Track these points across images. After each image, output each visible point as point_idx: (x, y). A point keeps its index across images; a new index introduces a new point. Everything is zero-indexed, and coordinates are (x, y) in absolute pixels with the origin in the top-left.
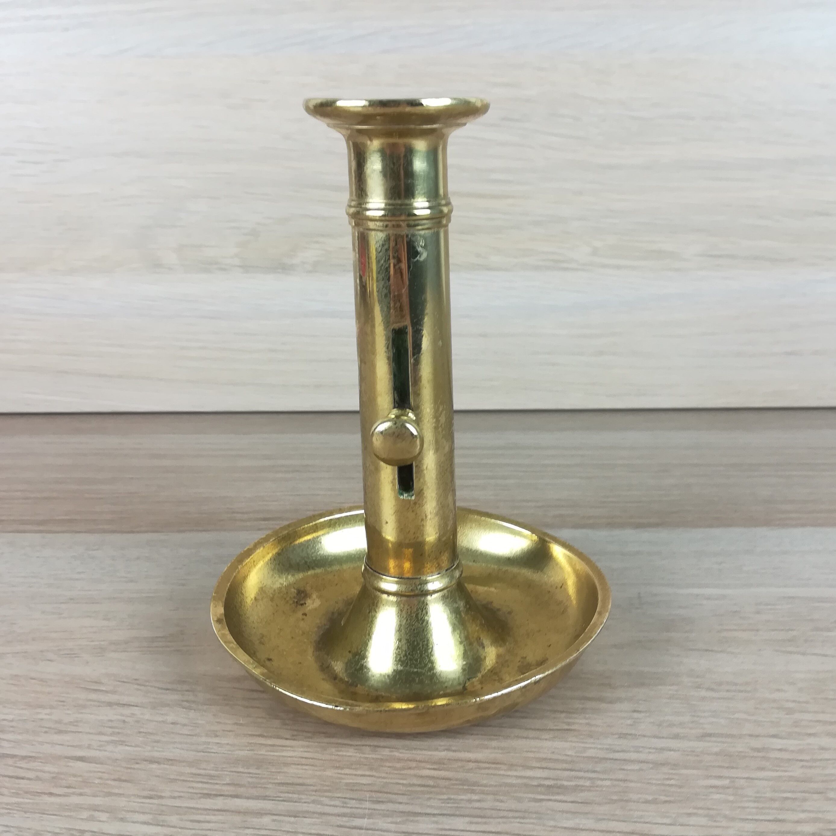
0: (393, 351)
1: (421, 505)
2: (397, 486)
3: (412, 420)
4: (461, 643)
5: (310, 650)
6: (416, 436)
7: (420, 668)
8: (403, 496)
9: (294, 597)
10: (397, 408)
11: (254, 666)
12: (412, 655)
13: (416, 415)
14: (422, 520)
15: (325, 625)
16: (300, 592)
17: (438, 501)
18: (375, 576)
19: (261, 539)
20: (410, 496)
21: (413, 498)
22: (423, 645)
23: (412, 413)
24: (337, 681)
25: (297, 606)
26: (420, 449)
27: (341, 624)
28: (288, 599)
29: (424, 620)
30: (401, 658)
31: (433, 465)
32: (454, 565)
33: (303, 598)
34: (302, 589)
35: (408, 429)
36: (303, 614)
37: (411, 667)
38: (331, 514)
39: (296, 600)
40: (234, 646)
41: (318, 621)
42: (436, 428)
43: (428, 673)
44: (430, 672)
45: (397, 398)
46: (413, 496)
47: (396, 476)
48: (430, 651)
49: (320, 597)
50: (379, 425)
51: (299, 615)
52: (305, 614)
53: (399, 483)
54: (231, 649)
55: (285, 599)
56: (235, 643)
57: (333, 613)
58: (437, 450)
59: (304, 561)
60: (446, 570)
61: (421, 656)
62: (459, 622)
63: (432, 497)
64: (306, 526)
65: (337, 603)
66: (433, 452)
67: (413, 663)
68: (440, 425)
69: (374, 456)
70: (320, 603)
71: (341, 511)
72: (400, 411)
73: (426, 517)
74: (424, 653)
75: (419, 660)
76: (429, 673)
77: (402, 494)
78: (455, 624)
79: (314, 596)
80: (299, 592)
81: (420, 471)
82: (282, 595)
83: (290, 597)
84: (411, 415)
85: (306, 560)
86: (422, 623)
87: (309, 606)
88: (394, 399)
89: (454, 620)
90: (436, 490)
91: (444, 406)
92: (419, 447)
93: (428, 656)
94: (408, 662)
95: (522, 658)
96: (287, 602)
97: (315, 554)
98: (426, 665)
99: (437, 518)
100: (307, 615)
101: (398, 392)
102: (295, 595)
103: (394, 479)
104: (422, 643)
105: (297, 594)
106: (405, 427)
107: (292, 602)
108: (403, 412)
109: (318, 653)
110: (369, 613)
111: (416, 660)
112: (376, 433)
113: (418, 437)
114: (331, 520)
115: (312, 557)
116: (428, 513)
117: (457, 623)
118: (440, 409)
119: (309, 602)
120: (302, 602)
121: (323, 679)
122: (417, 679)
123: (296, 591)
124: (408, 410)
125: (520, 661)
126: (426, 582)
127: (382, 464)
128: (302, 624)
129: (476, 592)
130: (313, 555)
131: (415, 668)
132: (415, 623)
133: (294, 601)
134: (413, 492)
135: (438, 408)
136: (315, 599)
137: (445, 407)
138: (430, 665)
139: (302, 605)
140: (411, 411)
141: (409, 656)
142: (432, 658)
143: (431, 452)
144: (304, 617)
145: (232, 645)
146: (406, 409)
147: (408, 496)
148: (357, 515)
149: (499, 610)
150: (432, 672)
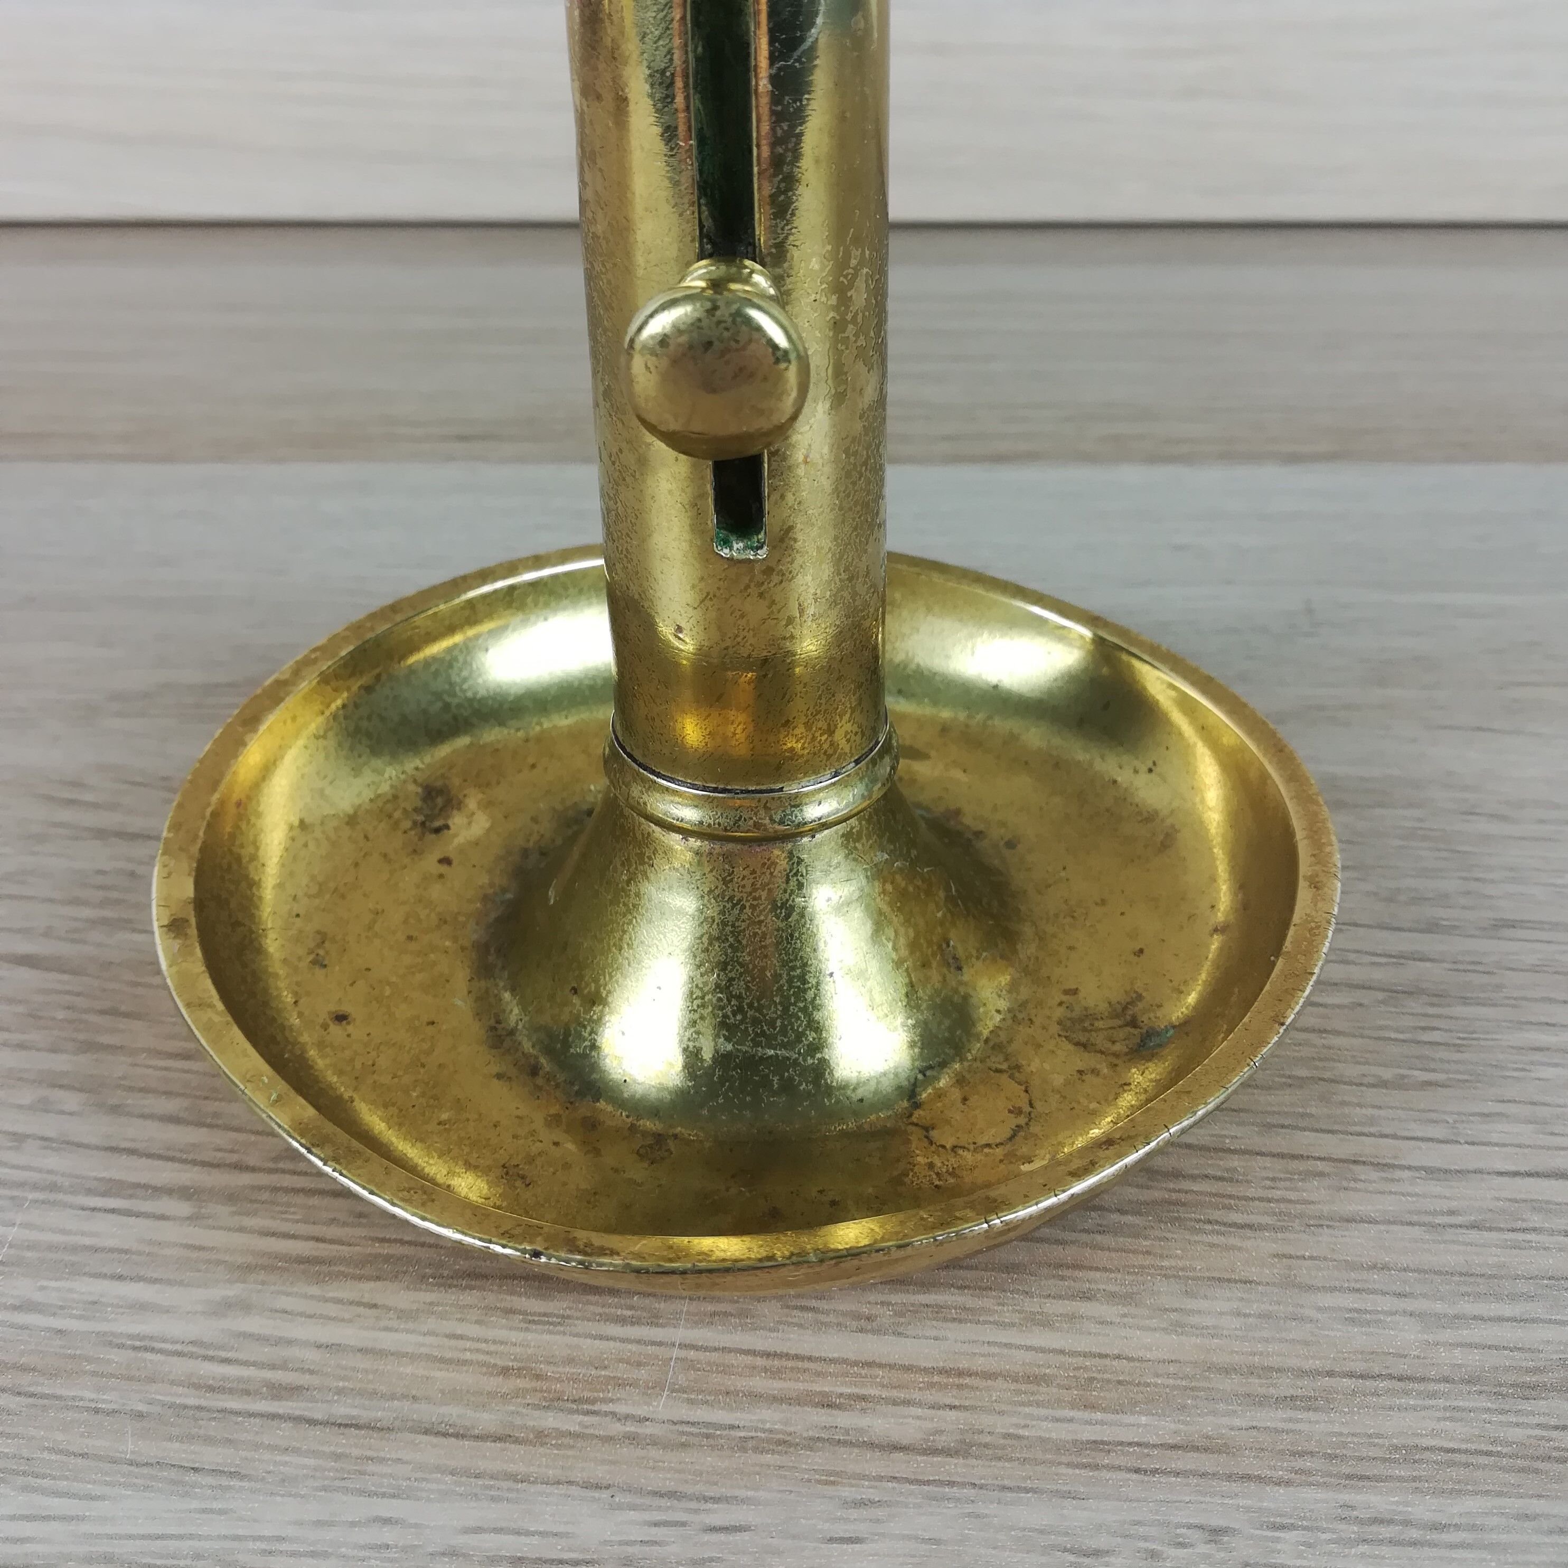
0: (696, 47)
1: (786, 577)
2: (712, 519)
3: (763, 295)
4: (898, 964)
5: (461, 976)
6: (786, 352)
7: (784, 1046)
8: (731, 549)
9: (416, 810)
10: (710, 256)
11: (274, 1097)
12: (759, 1010)
13: (777, 281)
14: (790, 621)
15: (504, 890)
16: (434, 794)
17: (837, 561)
18: (644, 780)
19: (315, 650)
20: (752, 548)
21: (762, 553)
22: (790, 981)
23: (762, 274)
24: (540, 1081)
25: (423, 834)
26: (796, 400)
27: (548, 900)
28: (397, 814)
29: (792, 908)
30: (725, 1016)
31: (826, 450)
32: (877, 743)
33: (441, 810)
34: (439, 784)
35: (759, 329)
36: (441, 861)
37: (757, 1044)
38: (512, 568)
39: (420, 818)
40: (217, 1019)
41: (484, 879)
42: (838, 326)
43: (805, 1060)
44: (813, 1057)
45: (708, 223)
46: (761, 547)
47: (709, 489)
48: (810, 994)
49: (487, 805)
50: (651, 316)
51: (429, 863)
52: (446, 861)
53: (717, 512)
54: (208, 1028)
55: (390, 816)
56: (220, 1006)
57: (525, 853)
58: (838, 399)
59: (439, 704)
60: (857, 762)
61: (786, 1009)
62: (891, 904)
63: (819, 549)
64: (442, 607)
65: (535, 820)
66: (828, 405)
67: (763, 1033)
68: (849, 317)
69: (637, 423)
70: (487, 825)
71: (538, 561)
72: (723, 268)
73: (802, 611)
74: (795, 1004)
75: (778, 1023)
76: (810, 1061)
77: (726, 543)
78: (880, 913)
79: (472, 804)
80: (429, 793)
81: (783, 468)
82: (380, 804)
83: (405, 810)
84: (761, 280)
85: (447, 699)
86: (788, 916)
87: (456, 835)
88: (701, 226)
89: (878, 900)
90: (835, 526)
91: (863, 253)
92: (794, 394)
93: (805, 1010)
94: (746, 1028)
95: (1067, 992)
96: (396, 825)
97: (470, 682)
98: (800, 1036)
99: (834, 613)
100: (455, 863)
101: (712, 204)
102: (419, 804)
103: (702, 496)
104: (788, 974)
105: (424, 800)
106: (749, 321)
107: (407, 824)
108: (734, 270)
109: (483, 984)
110: (628, 882)
111: (772, 1024)
112: (644, 347)
113: (793, 356)
114: (512, 588)
115: (464, 691)
116: (808, 600)
117: (886, 908)
118: (854, 262)
119: (457, 820)
120: (438, 823)
121: (499, 1076)
122: (776, 1079)
123: (420, 790)
124: (748, 262)
125: (1060, 1004)
126: (796, 802)
127: (659, 446)
128: (436, 892)
129: (913, 781)
130: (465, 686)
131: (771, 1047)
132: (766, 916)
133: (415, 823)
134: (761, 536)
135: (847, 256)
136: (473, 814)
137: (867, 252)
138: (811, 1036)
139: (437, 831)
140: (758, 267)
141: (750, 1013)
142: (817, 1016)
143: (820, 405)
144: (443, 869)
145: (210, 1014)
146: (741, 261)
147: (745, 548)
148: (584, 573)
149: (979, 834)
150: (819, 1056)
